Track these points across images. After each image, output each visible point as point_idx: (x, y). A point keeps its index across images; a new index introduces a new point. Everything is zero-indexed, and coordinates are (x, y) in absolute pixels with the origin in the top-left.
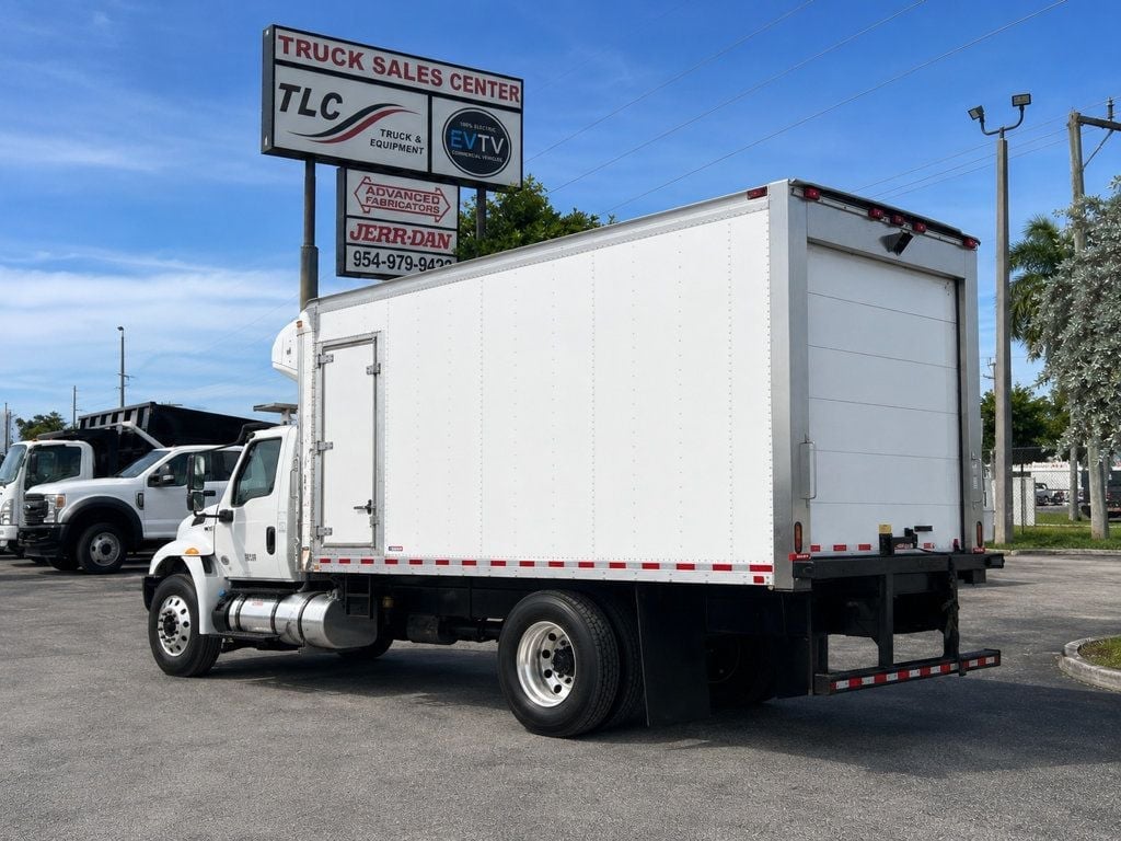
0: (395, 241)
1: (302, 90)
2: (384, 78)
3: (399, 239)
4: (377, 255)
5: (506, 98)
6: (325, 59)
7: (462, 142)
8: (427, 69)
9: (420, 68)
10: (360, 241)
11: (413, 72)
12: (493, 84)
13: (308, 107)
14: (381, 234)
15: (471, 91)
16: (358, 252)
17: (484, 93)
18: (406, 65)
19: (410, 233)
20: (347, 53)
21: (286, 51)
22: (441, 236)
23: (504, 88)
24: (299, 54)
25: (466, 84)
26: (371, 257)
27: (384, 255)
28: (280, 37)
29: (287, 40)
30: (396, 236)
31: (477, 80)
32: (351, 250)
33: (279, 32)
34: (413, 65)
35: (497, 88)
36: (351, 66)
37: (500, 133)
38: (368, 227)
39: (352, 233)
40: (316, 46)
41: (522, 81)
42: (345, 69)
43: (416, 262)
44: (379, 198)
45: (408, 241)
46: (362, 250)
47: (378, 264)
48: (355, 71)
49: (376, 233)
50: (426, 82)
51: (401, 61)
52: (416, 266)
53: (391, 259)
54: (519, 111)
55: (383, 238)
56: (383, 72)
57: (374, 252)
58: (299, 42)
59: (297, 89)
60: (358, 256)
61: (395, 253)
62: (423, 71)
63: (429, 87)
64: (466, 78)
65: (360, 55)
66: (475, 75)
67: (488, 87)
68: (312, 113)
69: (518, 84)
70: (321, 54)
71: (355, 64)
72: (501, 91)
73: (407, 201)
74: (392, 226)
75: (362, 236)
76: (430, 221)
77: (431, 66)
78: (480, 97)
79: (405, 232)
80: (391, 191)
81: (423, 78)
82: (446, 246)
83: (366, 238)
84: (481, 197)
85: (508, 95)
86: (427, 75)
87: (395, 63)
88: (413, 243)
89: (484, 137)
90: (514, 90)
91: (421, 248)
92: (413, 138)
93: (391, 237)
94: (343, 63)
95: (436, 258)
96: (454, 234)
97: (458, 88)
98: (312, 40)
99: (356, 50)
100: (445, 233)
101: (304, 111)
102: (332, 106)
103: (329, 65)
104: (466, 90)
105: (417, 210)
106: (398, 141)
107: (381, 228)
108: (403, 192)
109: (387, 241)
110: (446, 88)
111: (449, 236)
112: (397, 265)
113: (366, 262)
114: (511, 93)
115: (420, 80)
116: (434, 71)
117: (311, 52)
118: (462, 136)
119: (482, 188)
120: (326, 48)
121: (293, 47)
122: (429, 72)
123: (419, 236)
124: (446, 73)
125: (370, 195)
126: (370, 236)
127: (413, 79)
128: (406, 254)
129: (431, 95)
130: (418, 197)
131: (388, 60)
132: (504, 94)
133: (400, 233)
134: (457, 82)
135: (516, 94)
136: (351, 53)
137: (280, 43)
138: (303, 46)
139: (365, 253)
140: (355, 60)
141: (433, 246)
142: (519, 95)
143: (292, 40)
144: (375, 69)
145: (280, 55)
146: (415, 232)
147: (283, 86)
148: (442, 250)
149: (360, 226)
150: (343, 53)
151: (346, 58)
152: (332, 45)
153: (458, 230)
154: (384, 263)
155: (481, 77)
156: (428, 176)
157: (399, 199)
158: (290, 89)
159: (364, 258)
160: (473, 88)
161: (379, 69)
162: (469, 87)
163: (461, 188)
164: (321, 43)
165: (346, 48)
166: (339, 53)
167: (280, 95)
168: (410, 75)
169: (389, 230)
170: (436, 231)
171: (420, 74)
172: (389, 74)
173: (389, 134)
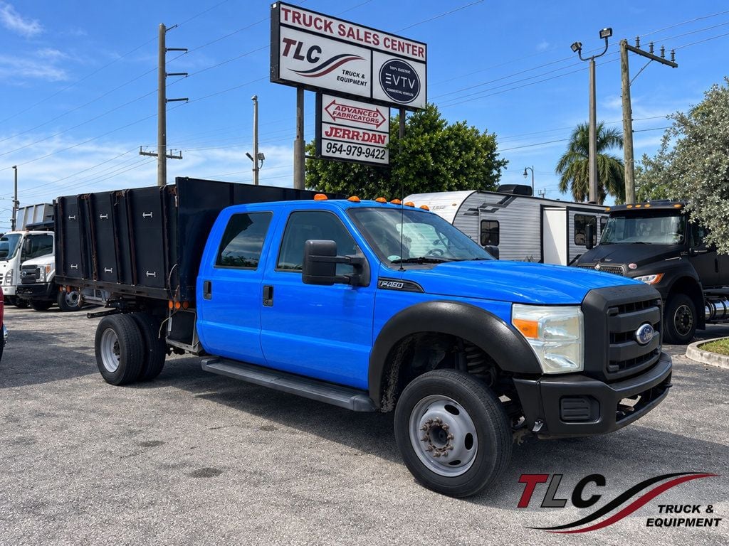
0: (353, 138)
1: (297, 43)
2: (345, 38)
3: (355, 137)
4: (342, 145)
5: (416, 55)
6: (310, 25)
7: (392, 81)
8: (370, 34)
9: (366, 33)
10: (332, 137)
11: (362, 36)
12: (408, 45)
13: (300, 54)
14: (344, 134)
15: (396, 49)
16: (330, 143)
17: (403, 51)
18: (358, 31)
19: (361, 134)
20: (323, 21)
21: (286, 19)
22: (380, 136)
23: (415, 48)
24: (294, 21)
25: (393, 45)
26: (338, 147)
27: (345, 146)
28: (283, 9)
29: (287, 11)
30: (353, 135)
31: (399, 42)
32: (324, 143)
33: (282, 6)
34: (362, 31)
35: (411, 48)
36: (325, 30)
37: (413, 76)
38: (337, 129)
39: (326, 133)
40: (304, 15)
41: (426, 45)
42: (322, 31)
43: (364, 151)
44: (341, 112)
45: (361, 139)
46: (333, 143)
47: (341, 151)
48: (328, 33)
49: (341, 133)
50: (370, 42)
51: (355, 28)
52: (364, 153)
53: (349, 149)
54: (425, 63)
55: (346, 136)
56: (344, 35)
57: (340, 144)
58: (294, 13)
59: (294, 42)
60: (329, 146)
61: (352, 145)
62: (368, 35)
63: (372, 45)
64: (393, 40)
65: (331, 23)
66: (398, 39)
67: (406, 47)
68: (302, 58)
69: (424, 47)
70: (308, 22)
71: (328, 29)
72: (413, 50)
73: (359, 115)
74: (351, 129)
75: (333, 134)
76: (374, 127)
77: (373, 32)
78: (401, 53)
79: (358, 133)
80: (350, 109)
81: (368, 39)
82: (383, 142)
83: (335, 136)
84: (402, 115)
85: (417, 53)
86: (370, 38)
87: (351, 29)
88: (363, 140)
89: (404, 78)
90: (421, 50)
91: (368, 143)
92: (360, 76)
93: (351, 135)
94: (321, 28)
95: (376, 149)
96: (387, 135)
97: (389, 47)
98: (302, 12)
99: (329, 20)
100: (382, 135)
101: (297, 56)
102: (314, 54)
103: (312, 28)
104: (393, 48)
105: (365, 121)
106: (352, 77)
107: (345, 130)
108: (357, 110)
109: (349, 138)
110: (381, 47)
111: (385, 137)
112: (352, 152)
113: (334, 150)
114: (419, 52)
115: (366, 41)
116: (374, 35)
117: (301, 19)
118: (391, 77)
119: (403, 109)
120: (311, 17)
121: (290, 15)
122: (371, 36)
123: (366, 136)
124: (381, 37)
125: (337, 110)
126: (338, 135)
127: (362, 40)
128: (358, 146)
129: (372, 49)
130: (366, 113)
131: (347, 26)
132: (415, 52)
133: (356, 134)
134: (388, 43)
135: (422, 52)
136: (325, 21)
137: (283, 13)
138: (297, 15)
139: (335, 144)
140: (327, 26)
141: (375, 142)
142: (424, 54)
143: (290, 11)
144: (339, 33)
145: (283, 20)
146: (364, 134)
147: (285, 40)
148: (380, 145)
149: (332, 129)
150: (321, 21)
151: (322, 25)
152: (314, 16)
153: (389, 133)
154: (345, 151)
155: (402, 41)
156: (371, 100)
157: (354, 114)
158: (289, 42)
159: (334, 147)
160: (397, 47)
161: (342, 33)
162: (394, 47)
163: (391, 108)
164: (308, 14)
165: (323, 18)
166: (318, 21)
167: (283, 46)
168: (360, 37)
169: (349, 131)
170: (377, 134)
171: (366, 37)
172: (348, 36)
173: (347, 73)
